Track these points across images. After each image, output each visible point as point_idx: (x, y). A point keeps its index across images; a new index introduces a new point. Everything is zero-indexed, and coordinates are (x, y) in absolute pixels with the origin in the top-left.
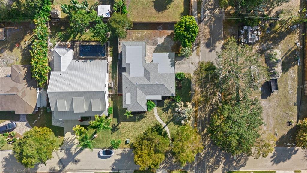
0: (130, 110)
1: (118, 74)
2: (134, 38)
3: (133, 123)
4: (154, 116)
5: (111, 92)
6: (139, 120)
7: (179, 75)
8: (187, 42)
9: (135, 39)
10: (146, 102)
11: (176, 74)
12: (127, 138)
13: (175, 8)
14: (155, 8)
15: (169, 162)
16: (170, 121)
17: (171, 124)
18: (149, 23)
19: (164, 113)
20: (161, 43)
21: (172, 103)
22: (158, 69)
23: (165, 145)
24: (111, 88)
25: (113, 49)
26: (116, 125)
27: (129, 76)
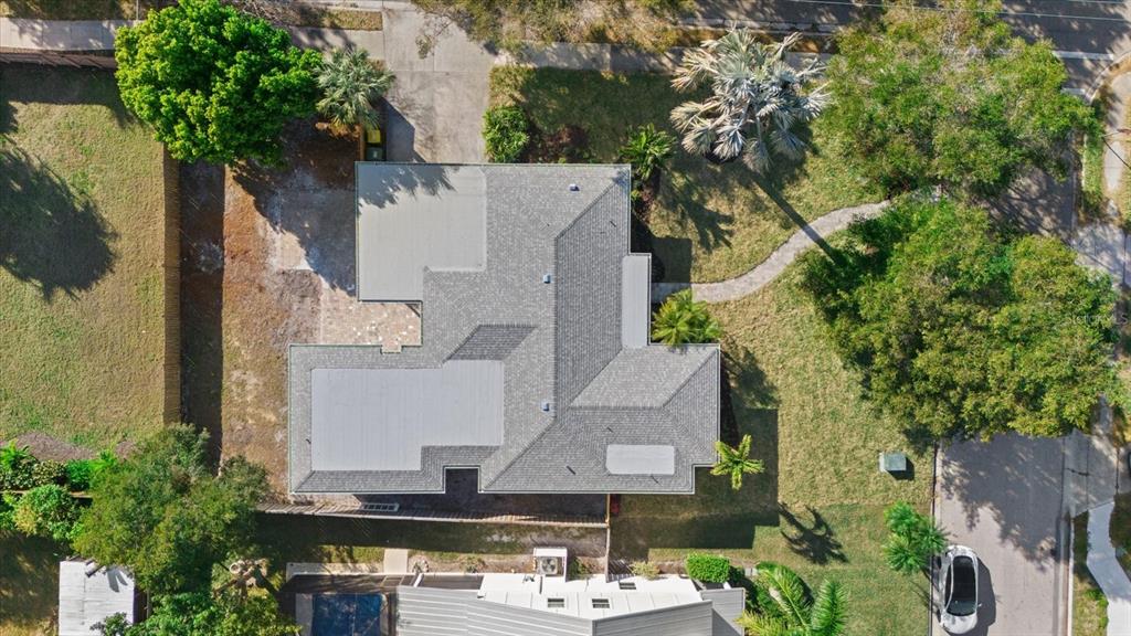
0: (713, 453)
1: (489, 520)
2: (271, 417)
3: (783, 431)
4: (745, 303)
5: (596, 556)
6: (766, 394)
7: (500, 140)
8: (280, 76)
9: (275, 410)
10: (662, 348)
11: (492, 160)
12: (873, 467)
13: (82, 158)
14: (85, 285)
15: (1030, 214)
16: (782, 204)
17: (799, 199)
18: (177, 322)
19: (732, 241)
20: (302, 252)
21: (671, 189)
22: (462, 270)
23: (959, 234)
24: (572, 558)
25: (337, 544)
26: (793, 532)
27: (499, 452)
